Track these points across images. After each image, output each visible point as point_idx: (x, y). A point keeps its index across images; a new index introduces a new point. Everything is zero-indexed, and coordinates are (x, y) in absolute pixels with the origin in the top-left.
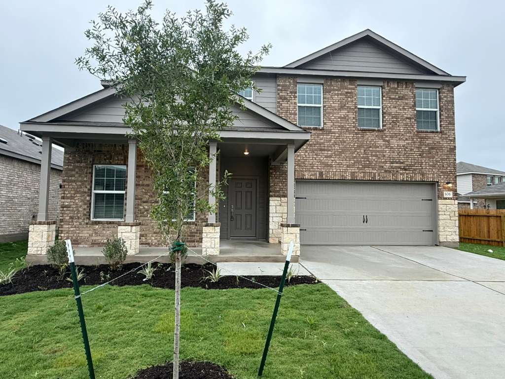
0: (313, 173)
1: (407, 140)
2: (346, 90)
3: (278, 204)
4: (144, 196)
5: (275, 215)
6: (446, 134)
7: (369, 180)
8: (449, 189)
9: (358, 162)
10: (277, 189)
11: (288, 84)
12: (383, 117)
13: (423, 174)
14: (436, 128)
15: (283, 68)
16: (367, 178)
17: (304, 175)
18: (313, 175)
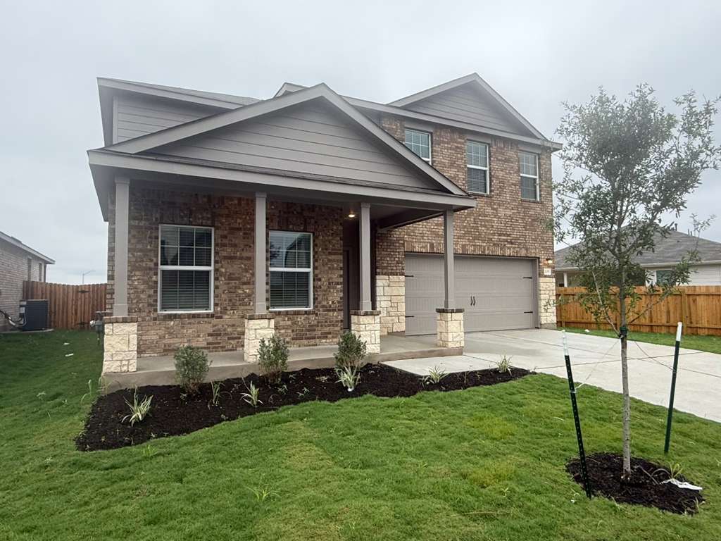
0: (424, 245)
1: (512, 209)
2: (456, 144)
3: (387, 285)
4: (244, 274)
5: (383, 298)
6: (545, 205)
7: (479, 255)
8: (549, 266)
9: (468, 233)
10: (385, 265)
11: (394, 127)
12: (491, 181)
13: (527, 249)
14: (536, 198)
15: (387, 105)
16: (477, 252)
17: (415, 247)
18: (422, 247)
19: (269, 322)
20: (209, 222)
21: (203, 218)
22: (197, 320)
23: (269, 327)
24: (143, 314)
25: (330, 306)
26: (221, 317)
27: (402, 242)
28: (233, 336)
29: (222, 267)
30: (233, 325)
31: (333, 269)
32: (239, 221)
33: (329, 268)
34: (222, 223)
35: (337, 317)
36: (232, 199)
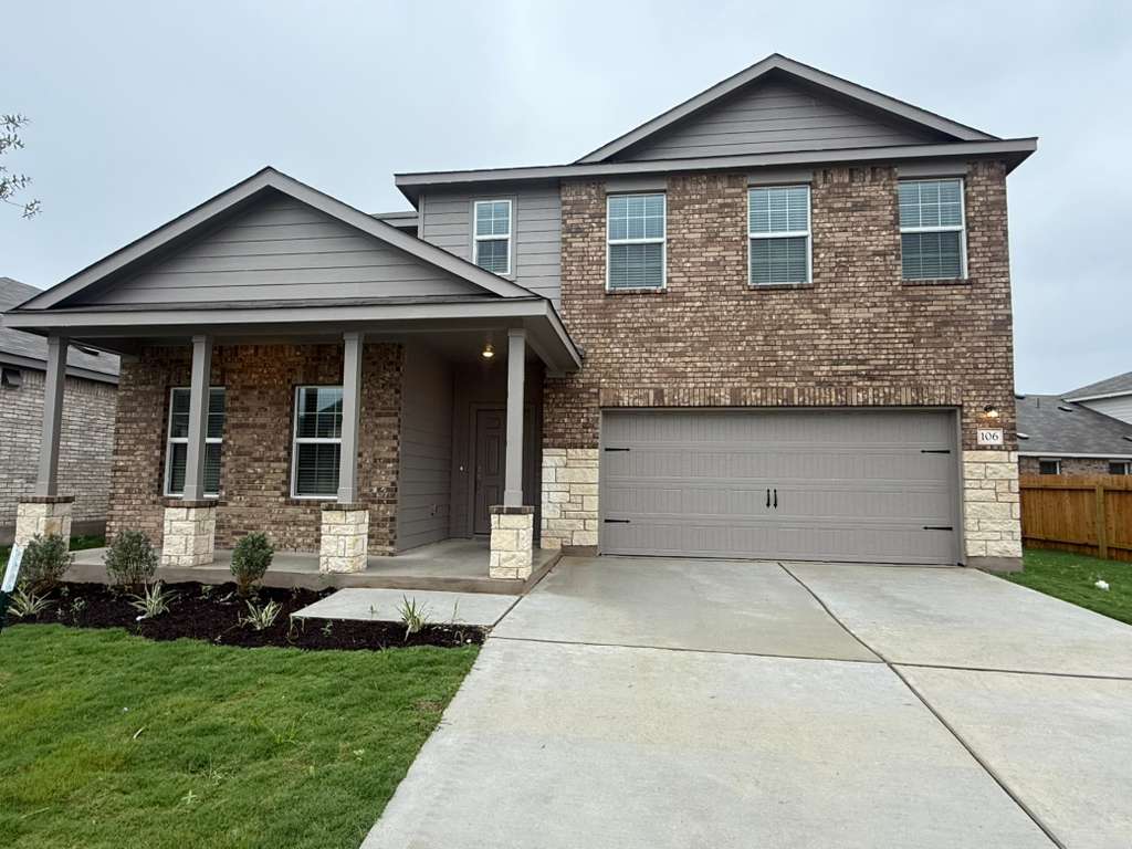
0: (641, 393)
1: (875, 306)
2: (719, 201)
3: (562, 464)
4: (257, 447)
5: (554, 487)
6: (983, 286)
7: (778, 406)
9: (751, 364)
10: (560, 430)
11: (585, 198)
12: (815, 255)
13: (918, 389)
14: (959, 273)
15: (576, 164)
16: (770, 401)
17: (620, 398)
18: (640, 397)
19: (188, 513)
20: (218, 381)
23: (187, 519)
24: (143, 496)
25: (375, 495)
26: (225, 504)
27: (596, 390)
28: (238, 530)
29: (230, 438)
30: (239, 516)
31: (382, 438)
32: (253, 376)
33: (376, 437)
34: (233, 382)
35: (384, 512)
36: (247, 349)
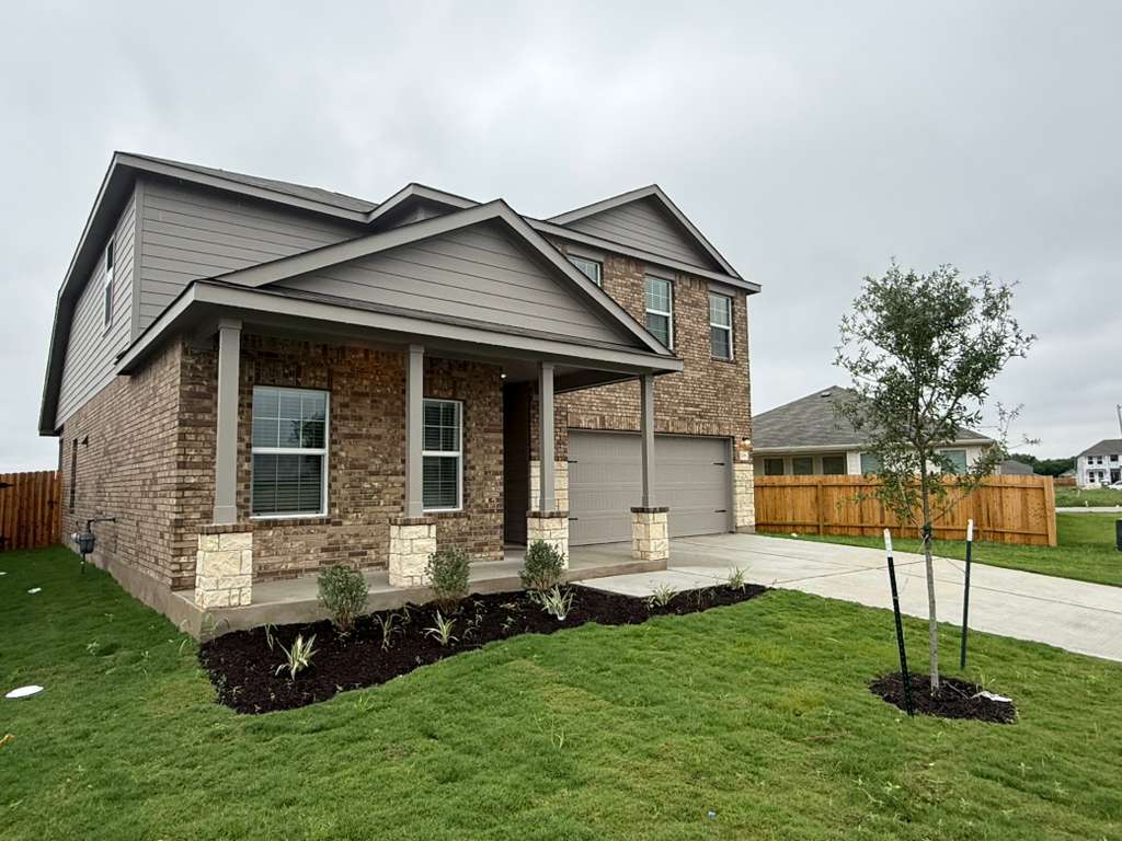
0: (593, 417)
1: (701, 370)
2: (632, 280)
4: (372, 460)
6: (740, 366)
7: (662, 433)
8: (745, 448)
12: (675, 332)
14: (728, 355)
15: (544, 222)
16: (659, 428)
17: (580, 421)
18: (590, 421)
19: (429, 529)
20: (325, 384)
21: (315, 378)
22: (306, 528)
23: (428, 537)
25: (487, 505)
26: (340, 524)
27: (564, 414)
28: (356, 550)
29: (342, 450)
30: (357, 535)
31: (491, 452)
32: (365, 382)
33: (485, 451)
34: (342, 386)
35: (495, 521)
36: (355, 351)
